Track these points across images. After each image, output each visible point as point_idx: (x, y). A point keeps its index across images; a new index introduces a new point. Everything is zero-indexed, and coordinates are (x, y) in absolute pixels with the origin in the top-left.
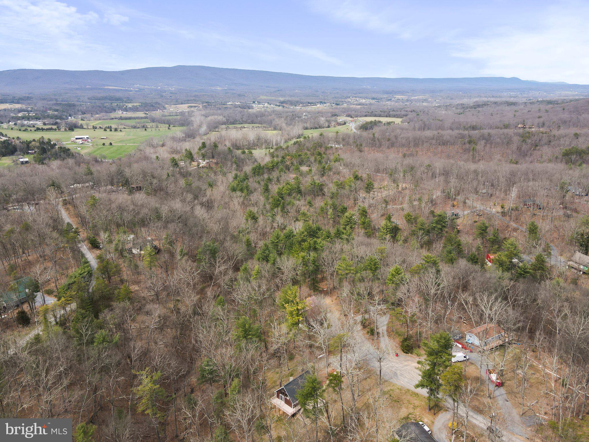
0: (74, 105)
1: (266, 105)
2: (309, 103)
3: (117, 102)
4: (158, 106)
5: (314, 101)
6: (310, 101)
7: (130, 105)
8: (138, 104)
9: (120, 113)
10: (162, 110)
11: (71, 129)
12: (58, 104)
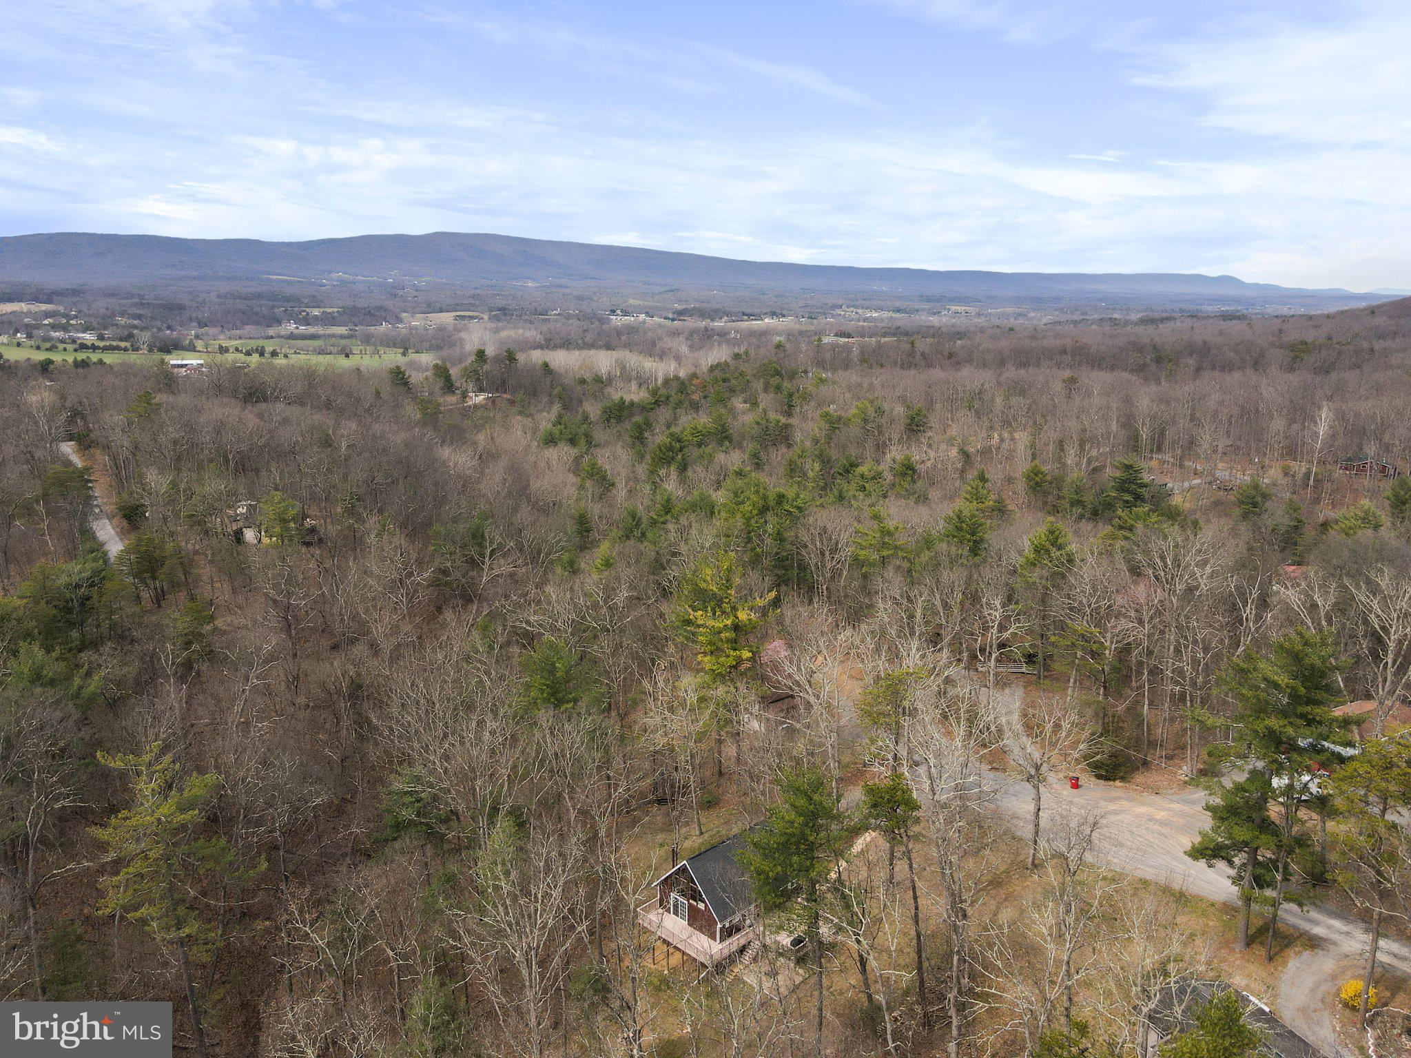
0: (182, 308)
1: (642, 317)
2: (744, 314)
3: (285, 304)
4: (384, 314)
5: (757, 311)
6: (747, 311)
7: (316, 312)
8: (335, 310)
9: (292, 327)
10: (393, 325)
11: (165, 350)
12: (143, 304)
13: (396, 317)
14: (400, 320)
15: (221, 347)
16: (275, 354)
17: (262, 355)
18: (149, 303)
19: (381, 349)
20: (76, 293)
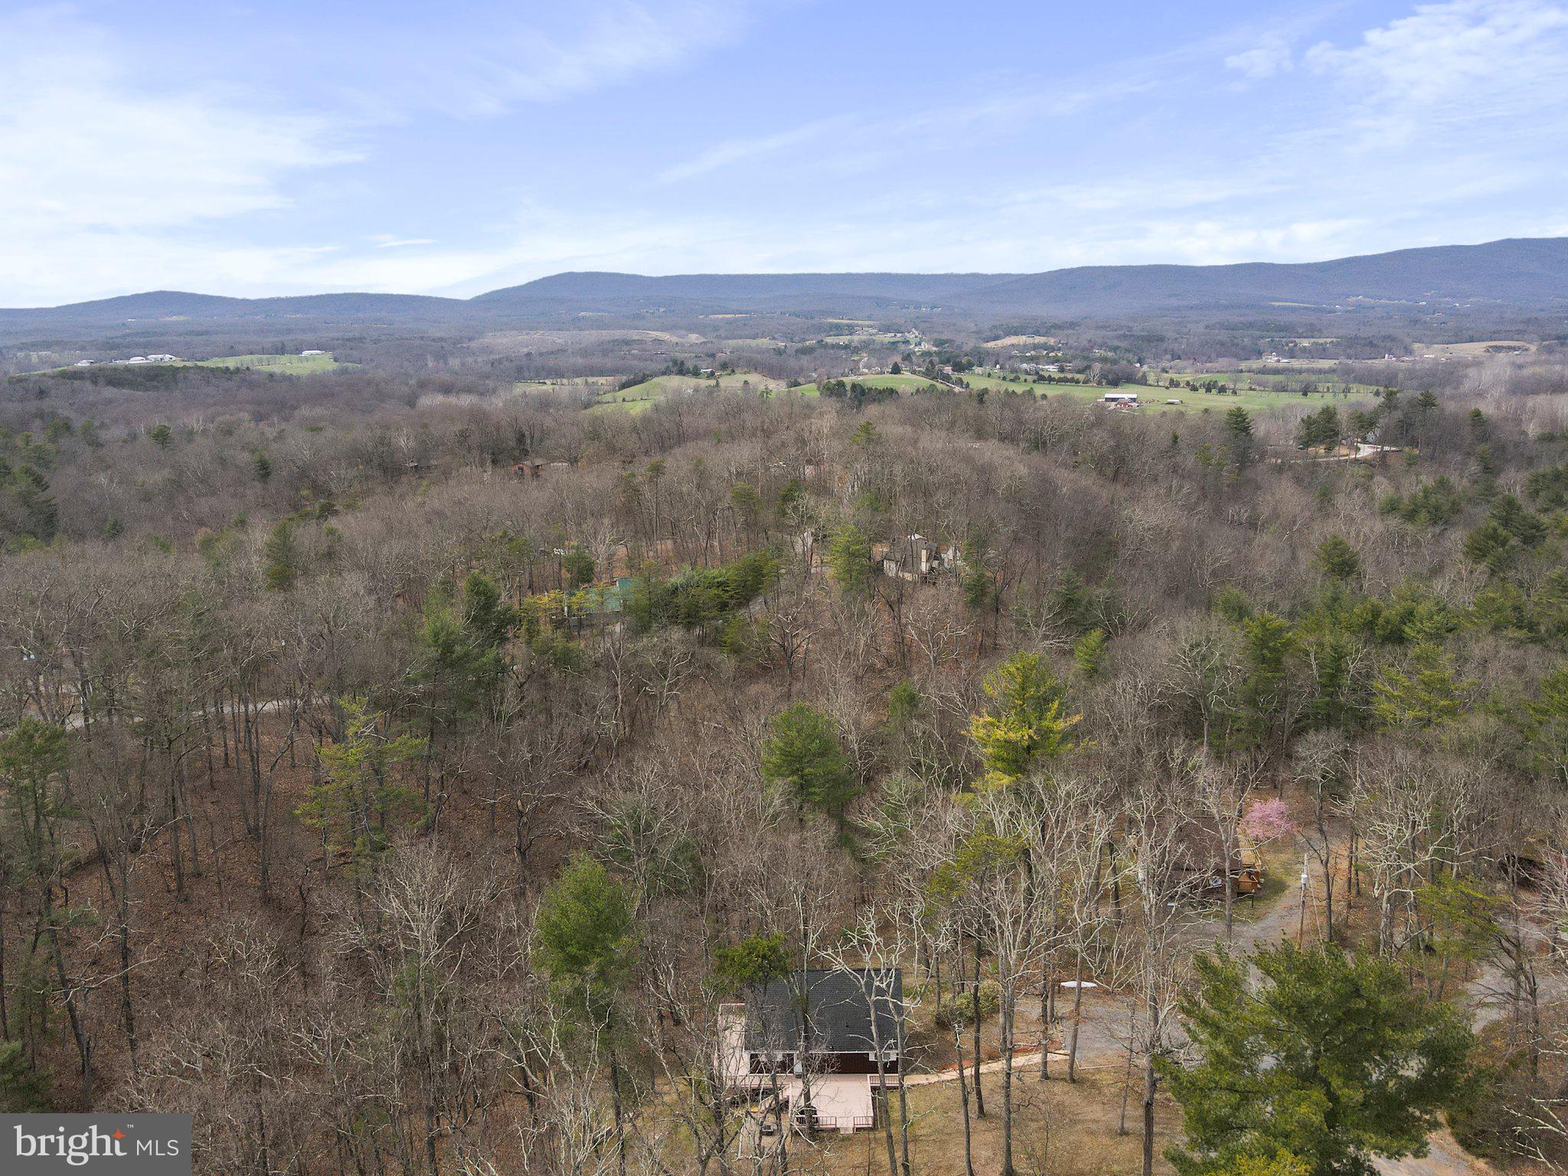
3: (1275, 333)
4: (1393, 344)
7: (1306, 343)
8: (1329, 340)
9: (1271, 360)
10: (1398, 357)
11: (1115, 383)
12: (1125, 336)
13: (1406, 348)
14: (1408, 351)
15: (1172, 381)
16: (1222, 390)
17: (1208, 390)
18: (1131, 336)
19: (1354, 387)
20: (1072, 325)
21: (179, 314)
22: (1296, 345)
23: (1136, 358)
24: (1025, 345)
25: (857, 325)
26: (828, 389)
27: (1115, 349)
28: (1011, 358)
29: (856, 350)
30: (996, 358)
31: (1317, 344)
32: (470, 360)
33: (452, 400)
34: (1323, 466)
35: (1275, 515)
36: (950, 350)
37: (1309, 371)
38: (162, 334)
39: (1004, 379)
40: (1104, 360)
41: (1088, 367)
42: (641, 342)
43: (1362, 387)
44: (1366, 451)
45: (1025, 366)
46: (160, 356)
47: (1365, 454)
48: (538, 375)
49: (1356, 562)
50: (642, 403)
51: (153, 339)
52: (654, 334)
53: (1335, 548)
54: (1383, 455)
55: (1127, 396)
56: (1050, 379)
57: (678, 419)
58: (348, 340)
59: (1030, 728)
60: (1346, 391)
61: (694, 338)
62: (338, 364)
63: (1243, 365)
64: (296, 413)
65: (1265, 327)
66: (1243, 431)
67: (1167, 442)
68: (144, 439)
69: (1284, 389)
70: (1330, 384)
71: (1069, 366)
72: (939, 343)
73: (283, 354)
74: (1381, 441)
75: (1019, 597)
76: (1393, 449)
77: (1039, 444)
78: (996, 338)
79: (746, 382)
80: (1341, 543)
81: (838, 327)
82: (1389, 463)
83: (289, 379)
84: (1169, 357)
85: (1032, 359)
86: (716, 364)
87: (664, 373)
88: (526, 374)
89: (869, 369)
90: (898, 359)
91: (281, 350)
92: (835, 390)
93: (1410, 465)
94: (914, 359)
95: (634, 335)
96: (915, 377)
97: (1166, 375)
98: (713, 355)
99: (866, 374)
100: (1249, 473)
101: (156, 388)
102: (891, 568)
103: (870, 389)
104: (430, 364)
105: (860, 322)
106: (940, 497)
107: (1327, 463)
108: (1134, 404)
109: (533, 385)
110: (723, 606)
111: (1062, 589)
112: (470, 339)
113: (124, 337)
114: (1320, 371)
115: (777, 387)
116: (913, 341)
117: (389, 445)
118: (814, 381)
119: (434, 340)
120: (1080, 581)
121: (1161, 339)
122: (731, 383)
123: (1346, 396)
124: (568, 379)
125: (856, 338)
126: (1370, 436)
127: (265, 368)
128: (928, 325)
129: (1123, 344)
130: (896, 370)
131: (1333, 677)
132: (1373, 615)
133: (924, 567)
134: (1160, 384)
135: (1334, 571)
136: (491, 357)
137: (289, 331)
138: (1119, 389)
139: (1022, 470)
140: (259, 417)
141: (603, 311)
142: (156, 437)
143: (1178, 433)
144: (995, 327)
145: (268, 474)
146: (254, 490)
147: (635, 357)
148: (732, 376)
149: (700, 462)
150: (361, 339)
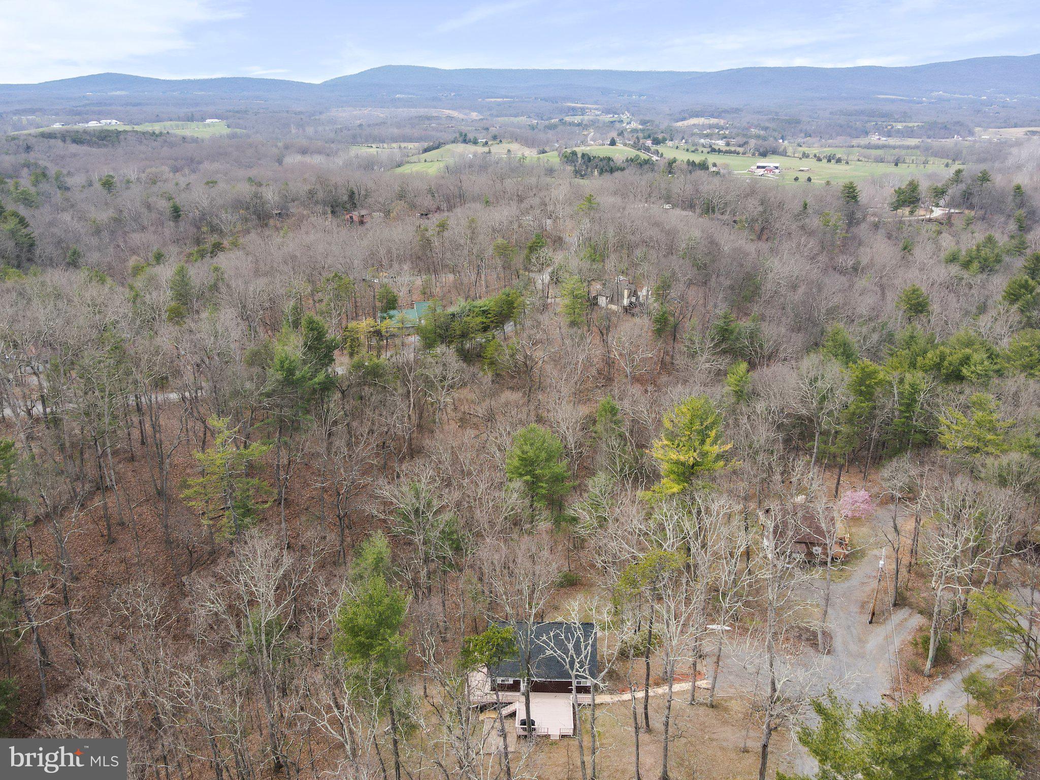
4: (958, 128)
7: (899, 126)
8: (916, 124)
10: (963, 137)
11: (764, 155)
12: (774, 119)
13: (969, 131)
15: (804, 153)
16: (839, 161)
17: (829, 161)
18: (778, 119)
19: (931, 160)
20: (737, 110)
21: (122, 90)
22: (892, 128)
23: (780, 135)
24: (703, 125)
25: (587, 109)
26: (566, 157)
27: (766, 129)
28: (693, 135)
29: (586, 127)
30: (683, 135)
31: (907, 127)
32: (320, 129)
33: (308, 159)
34: (907, 224)
35: (871, 264)
36: (650, 128)
37: (900, 147)
38: (110, 105)
39: (688, 150)
40: (758, 137)
41: (746, 143)
42: (438, 118)
43: (937, 160)
44: (938, 213)
45: (702, 141)
46: (109, 121)
47: (937, 215)
48: (367, 141)
49: (927, 303)
50: (437, 163)
51: (104, 108)
52: (448, 112)
53: (913, 294)
54: (949, 217)
55: (772, 165)
56: (720, 151)
57: (460, 184)
58: (237, 112)
59: (695, 451)
60: (925, 163)
61: (474, 115)
62: (230, 129)
63: (855, 142)
64: (201, 166)
65: (872, 114)
66: (853, 198)
67: (798, 208)
68: (98, 186)
69: (882, 161)
70: (914, 157)
71: (733, 141)
72: (643, 123)
73: (193, 121)
74: (948, 205)
75: (691, 327)
76: (957, 211)
77: (709, 209)
78: (684, 119)
79: (509, 151)
80: (917, 290)
81: (574, 109)
82: (953, 222)
83: (195, 140)
84: (803, 135)
85: (707, 136)
86: (490, 136)
87: (453, 142)
88: (359, 139)
89: (594, 141)
90: (614, 134)
91: (191, 118)
92: (570, 158)
93: (968, 224)
94: (626, 134)
95: (433, 112)
96: (625, 148)
97: (800, 149)
98: (487, 129)
99: (592, 145)
100: (855, 230)
101: (106, 146)
102: (602, 301)
103: (594, 157)
104: (293, 131)
105: (589, 106)
106: (638, 253)
107: (910, 221)
108: (777, 171)
109: (363, 148)
110: (485, 329)
111: (721, 323)
112: (321, 113)
113: (84, 106)
114: (908, 147)
115: (530, 154)
116: (625, 122)
117: (261, 198)
118: (557, 150)
119: (295, 113)
120: (733, 316)
121: (798, 122)
122: (499, 150)
123: (925, 167)
124: (388, 144)
125: (586, 118)
126: (942, 202)
127: (180, 132)
128: (636, 108)
129: (772, 125)
130: (613, 143)
131: (909, 406)
132: (940, 359)
133: (626, 302)
134: (796, 155)
135: (911, 309)
136: (335, 126)
137: (197, 105)
138: (767, 159)
139: (697, 233)
140: (176, 170)
141: (411, 94)
142: (104, 185)
143: (808, 201)
144: (683, 111)
145: (179, 216)
146: (169, 228)
147: (433, 129)
148: (500, 145)
149: (473, 221)
150: (246, 112)
